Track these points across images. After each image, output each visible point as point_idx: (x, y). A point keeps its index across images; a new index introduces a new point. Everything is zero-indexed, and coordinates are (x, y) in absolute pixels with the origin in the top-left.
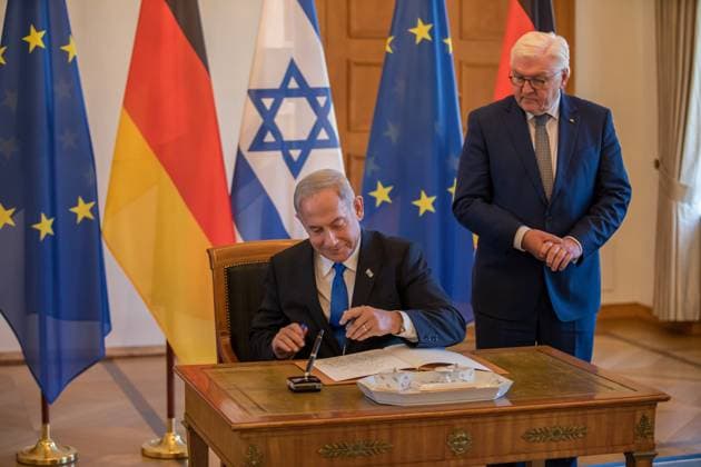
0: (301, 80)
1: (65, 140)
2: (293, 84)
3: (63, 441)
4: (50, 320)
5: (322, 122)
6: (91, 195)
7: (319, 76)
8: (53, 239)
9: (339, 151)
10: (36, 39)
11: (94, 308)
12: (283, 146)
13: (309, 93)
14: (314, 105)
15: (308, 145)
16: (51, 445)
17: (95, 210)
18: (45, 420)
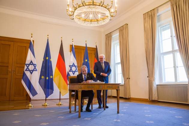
1: (50, 70)
2: (73, 65)
5: (76, 69)
6: (52, 75)
7: (76, 65)
8: (48, 80)
9: (78, 72)
10: (47, 58)
12: (73, 71)
13: (75, 66)
14: (76, 67)
17: (53, 77)
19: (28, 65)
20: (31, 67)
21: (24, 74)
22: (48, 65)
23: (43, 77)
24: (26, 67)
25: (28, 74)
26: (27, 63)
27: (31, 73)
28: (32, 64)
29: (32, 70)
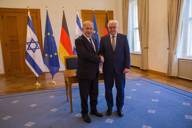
1: (53, 46)
3: (55, 81)
4: (53, 67)
6: (57, 52)
8: (52, 57)
10: (49, 34)
11: (58, 65)
16: (54, 81)
17: (57, 54)
18: (53, 78)
19: (29, 44)
20: (33, 46)
21: (27, 53)
22: (51, 41)
23: (46, 55)
24: (27, 46)
25: (30, 52)
26: (27, 41)
27: (34, 52)
28: (33, 42)
29: (34, 49)
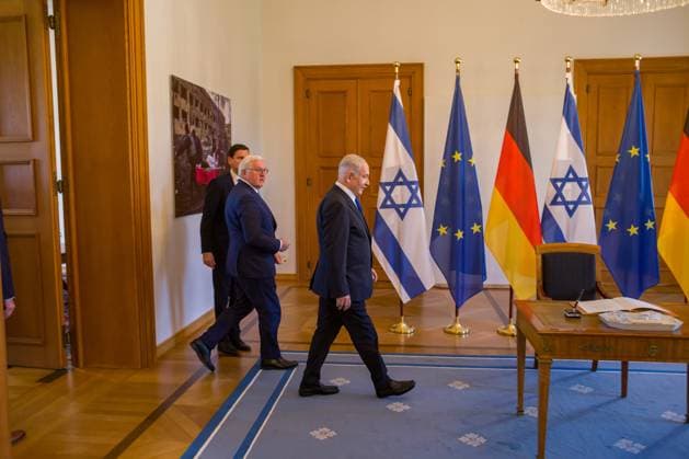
0: (575, 174)
1: (469, 199)
2: (571, 176)
3: (464, 323)
4: (461, 274)
5: (584, 193)
6: (480, 222)
7: (583, 172)
8: (463, 240)
9: (591, 206)
11: (479, 268)
12: (565, 203)
13: (579, 180)
14: (580, 185)
15: (577, 203)
16: (459, 325)
17: (481, 229)
18: (457, 315)
19: (388, 188)
20: (401, 195)
21: (378, 220)
22: (464, 181)
23: (442, 230)
24: (382, 195)
25: (390, 218)
26: (384, 179)
27: (402, 216)
28: (401, 184)
29: (403, 206)
